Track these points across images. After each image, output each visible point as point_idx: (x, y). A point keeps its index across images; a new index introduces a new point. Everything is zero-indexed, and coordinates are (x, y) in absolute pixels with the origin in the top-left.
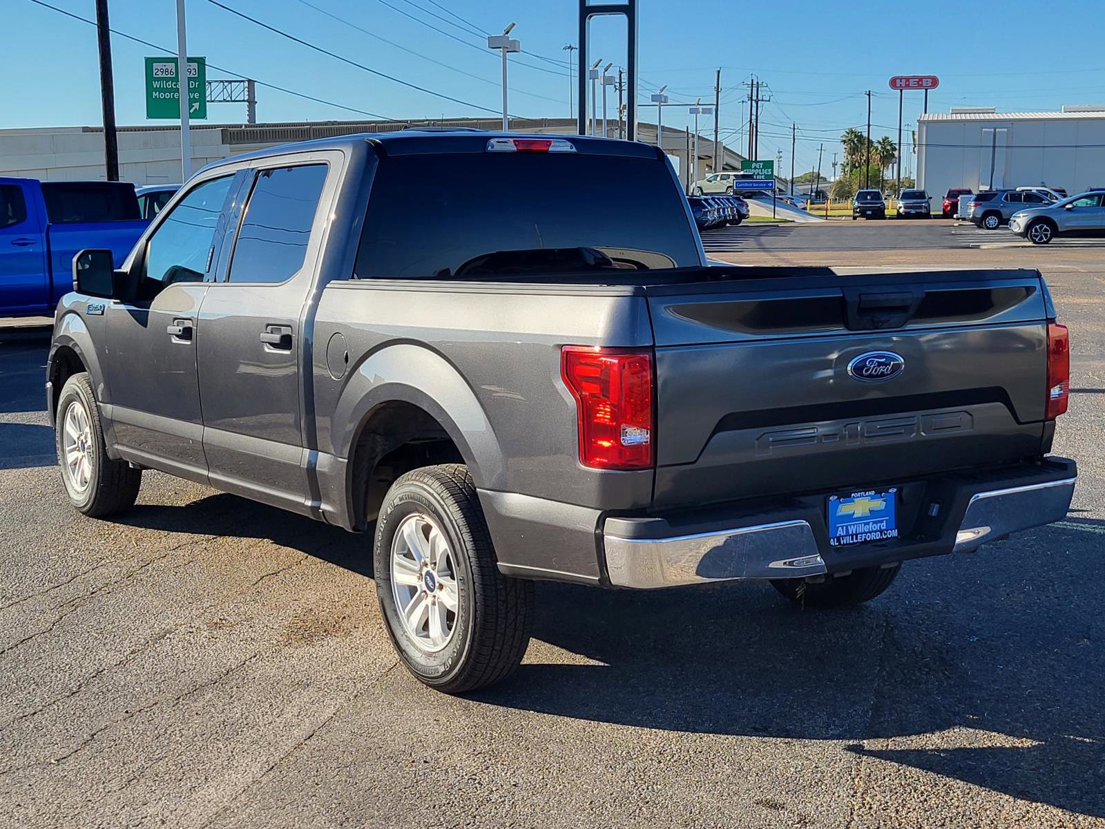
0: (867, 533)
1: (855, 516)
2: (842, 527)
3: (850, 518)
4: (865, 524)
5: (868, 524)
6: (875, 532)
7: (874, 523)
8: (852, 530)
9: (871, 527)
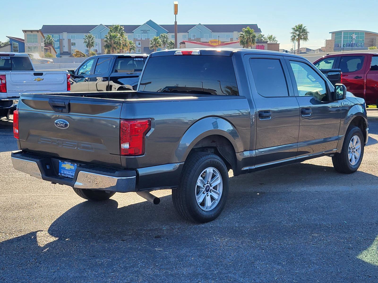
0: (68, 175)
1: (66, 169)
2: (63, 171)
3: (64, 169)
4: (69, 172)
5: (70, 172)
6: (70, 175)
7: (71, 173)
8: (65, 172)
9: (70, 174)
